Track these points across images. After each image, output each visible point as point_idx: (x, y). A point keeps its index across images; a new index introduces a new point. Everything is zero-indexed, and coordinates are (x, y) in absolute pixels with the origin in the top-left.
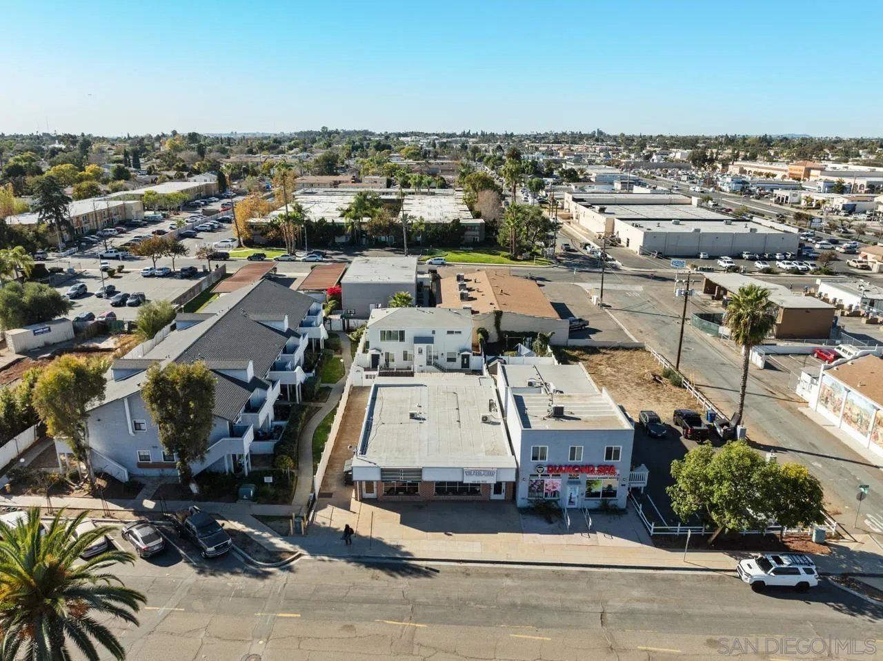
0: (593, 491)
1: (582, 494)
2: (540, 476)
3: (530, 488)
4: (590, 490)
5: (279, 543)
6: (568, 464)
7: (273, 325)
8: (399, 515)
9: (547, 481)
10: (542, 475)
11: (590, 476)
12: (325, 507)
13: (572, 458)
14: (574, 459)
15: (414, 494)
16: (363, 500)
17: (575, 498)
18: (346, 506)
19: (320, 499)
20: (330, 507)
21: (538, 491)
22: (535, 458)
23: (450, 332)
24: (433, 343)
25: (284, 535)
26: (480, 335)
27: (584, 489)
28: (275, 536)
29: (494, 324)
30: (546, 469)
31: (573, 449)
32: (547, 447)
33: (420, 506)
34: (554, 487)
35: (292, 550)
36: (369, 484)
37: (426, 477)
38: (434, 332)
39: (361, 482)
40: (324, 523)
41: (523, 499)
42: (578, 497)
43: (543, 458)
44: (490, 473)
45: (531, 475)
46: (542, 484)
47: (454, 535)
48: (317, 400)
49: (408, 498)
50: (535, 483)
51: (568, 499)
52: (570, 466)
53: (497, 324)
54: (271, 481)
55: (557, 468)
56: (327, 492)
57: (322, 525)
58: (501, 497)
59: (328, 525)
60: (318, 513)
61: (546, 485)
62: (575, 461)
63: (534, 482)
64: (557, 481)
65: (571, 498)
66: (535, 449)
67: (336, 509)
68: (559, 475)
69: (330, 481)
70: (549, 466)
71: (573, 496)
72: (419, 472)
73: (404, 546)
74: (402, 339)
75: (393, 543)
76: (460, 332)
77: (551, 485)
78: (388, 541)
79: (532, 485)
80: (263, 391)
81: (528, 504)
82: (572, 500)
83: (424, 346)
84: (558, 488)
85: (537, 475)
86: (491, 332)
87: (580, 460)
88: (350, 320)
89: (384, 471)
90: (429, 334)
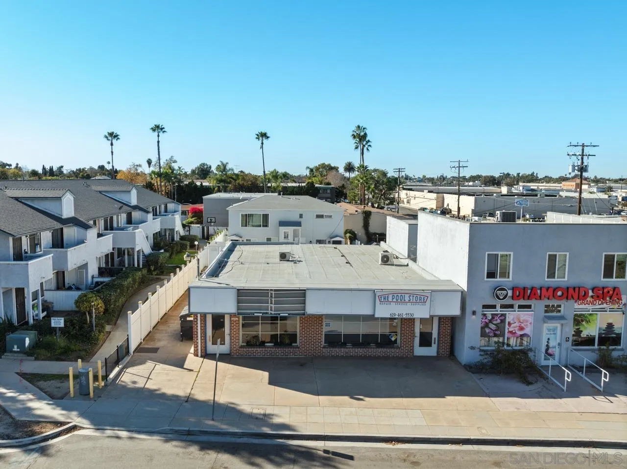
0: (584, 334)
1: (567, 340)
2: (498, 307)
3: (482, 328)
4: (578, 332)
5: (43, 408)
6: (546, 285)
7: (118, 197)
8: (266, 375)
9: (511, 316)
10: (503, 306)
11: (579, 307)
12: (142, 362)
13: (551, 275)
14: (554, 277)
15: (290, 345)
16: (206, 355)
17: (555, 347)
18: (180, 363)
19: (136, 354)
20: (150, 364)
21: (495, 335)
22: (491, 275)
23: (318, 216)
24: (300, 226)
25: (57, 398)
26: (348, 235)
27: (570, 330)
28: (40, 399)
29: (363, 225)
30: (510, 293)
31: (552, 258)
32: (512, 253)
33: (301, 364)
34: (521, 329)
35: (62, 419)
36: (218, 321)
37: (313, 307)
38: (301, 216)
39: (204, 316)
40: (134, 382)
41: (472, 348)
42: (559, 344)
43: (504, 274)
44: (419, 297)
45: (485, 307)
46: (503, 321)
47: (367, 399)
48: (162, 273)
49: (280, 351)
50: (491, 321)
51: (543, 350)
52: (548, 289)
53: (366, 225)
54: (62, 325)
55: (529, 291)
56: (150, 347)
57: (131, 385)
58: (431, 351)
59: (140, 385)
60: (129, 370)
61: (509, 324)
62: (556, 281)
63: (490, 317)
64: (526, 316)
65: (548, 347)
66: (493, 258)
67: (160, 367)
68: (529, 307)
69: (158, 336)
70: (514, 289)
71: (551, 344)
72: (301, 294)
73: (276, 415)
74: (266, 224)
75: (256, 411)
76: (330, 217)
77: (517, 324)
78: (246, 407)
79: (486, 325)
80: (82, 230)
81: (481, 358)
82: (550, 351)
83: (290, 230)
84: (528, 330)
85: (494, 307)
86: (360, 234)
87: (564, 278)
88: (210, 227)
89: (242, 294)
90: (296, 218)
